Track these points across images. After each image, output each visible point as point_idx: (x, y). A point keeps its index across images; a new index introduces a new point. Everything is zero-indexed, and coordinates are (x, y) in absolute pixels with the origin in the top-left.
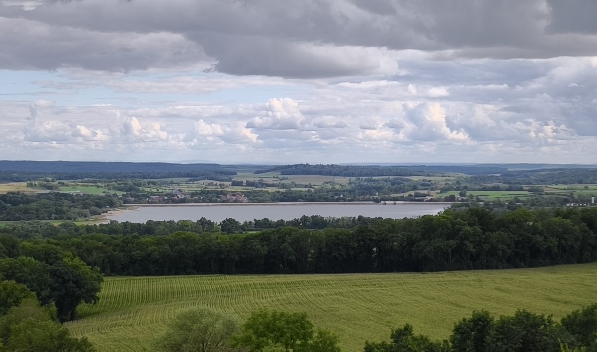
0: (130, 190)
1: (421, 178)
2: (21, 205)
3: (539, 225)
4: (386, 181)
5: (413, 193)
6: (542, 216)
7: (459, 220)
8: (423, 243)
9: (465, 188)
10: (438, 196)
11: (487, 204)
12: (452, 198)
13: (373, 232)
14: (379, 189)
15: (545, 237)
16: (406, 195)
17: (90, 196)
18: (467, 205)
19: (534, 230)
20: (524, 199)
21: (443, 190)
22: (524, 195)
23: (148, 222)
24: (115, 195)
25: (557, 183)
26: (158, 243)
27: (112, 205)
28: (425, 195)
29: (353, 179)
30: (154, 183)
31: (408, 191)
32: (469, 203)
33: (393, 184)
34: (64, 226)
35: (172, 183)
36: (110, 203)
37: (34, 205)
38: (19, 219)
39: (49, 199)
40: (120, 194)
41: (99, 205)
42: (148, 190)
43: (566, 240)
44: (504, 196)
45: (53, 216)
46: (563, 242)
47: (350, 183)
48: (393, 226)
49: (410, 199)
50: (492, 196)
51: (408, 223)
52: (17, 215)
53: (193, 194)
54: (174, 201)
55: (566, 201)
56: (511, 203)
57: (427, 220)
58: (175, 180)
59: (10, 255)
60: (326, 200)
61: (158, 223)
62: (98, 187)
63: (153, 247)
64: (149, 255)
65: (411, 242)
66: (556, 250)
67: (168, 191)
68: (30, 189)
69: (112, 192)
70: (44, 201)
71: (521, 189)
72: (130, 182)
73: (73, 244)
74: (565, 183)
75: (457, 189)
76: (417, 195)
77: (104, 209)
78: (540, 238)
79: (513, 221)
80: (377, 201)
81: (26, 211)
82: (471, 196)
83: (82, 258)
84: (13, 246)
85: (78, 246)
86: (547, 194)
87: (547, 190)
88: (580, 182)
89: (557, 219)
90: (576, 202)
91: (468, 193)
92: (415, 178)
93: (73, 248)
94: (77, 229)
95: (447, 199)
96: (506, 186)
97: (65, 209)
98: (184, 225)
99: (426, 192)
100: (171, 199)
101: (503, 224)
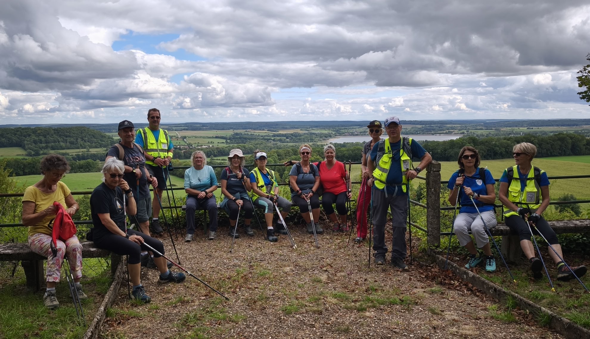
0: (337, 131)
1: (451, 125)
2: (298, 137)
3: (497, 143)
4: (436, 126)
5: (447, 131)
6: (499, 140)
7: (464, 141)
8: (450, 150)
9: (469, 129)
10: (458, 132)
11: (477, 135)
12: (463, 133)
13: (430, 146)
14: (434, 130)
15: (500, 148)
16: (445, 132)
17: (322, 133)
18: (469, 136)
19: (495, 145)
20: (493, 133)
21: (460, 130)
22: (493, 132)
23: (344, 143)
24: (332, 133)
25: (507, 127)
26: (347, 151)
27: (331, 137)
28: (452, 132)
29: (424, 126)
30: (346, 128)
31: (445, 130)
32: (470, 135)
33: (439, 128)
34: (313, 144)
35: (353, 128)
36: (330, 136)
37: (302, 137)
38: (297, 142)
39: (308, 135)
40: (334, 133)
41: (326, 137)
42: (344, 131)
43: (508, 149)
44: (485, 132)
45: (310, 141)
46: (507, 149)
47: (422, 127)
48: (438, 144)
49: (446, 133)
50: (480, 132)
51: (444, 143)
52: (297, 141)
53: (361, 133)
54: (353, 135)
55: (510, 134)
56: (487, 135)
57: (452, 141)
58: (354, 127)
59: (295, 155)
60: (413, 134)
61: (348, 143)
62: (326, 130)
63: (346, 152)
64: (344, 155)
65: (445, 150)
66: (504, 153)
67: (351, 131)
68: (301, 131)
69: (331, 132)
70: (306, 135)
71: (492, 129)
72: (337, 128)
73: (317, 151)
74: (510, 127)
75: (466, 130)
76: (449, 132)
77: (328, 138)
78: (498, 149)
79: (487, 142)
80: (433, 134)
81: (300, 139)
82: (471, 132)
83: (320, 156)
84: (296, 152)
85: (319, 152)
86: (502, 131)
87: (502, 129)
88: (516, 126)
89: (505, 141)
90: (515, 134)
91: (470, 131)
92: (448, 125)
93: (317, 152)
94: (318, 146)
95: (461, 134)
96: (486, 128)
97: (314, 138)
98: (357, 144)
99: (452, 131)
100: (352, 134)
101: (482, 143)
